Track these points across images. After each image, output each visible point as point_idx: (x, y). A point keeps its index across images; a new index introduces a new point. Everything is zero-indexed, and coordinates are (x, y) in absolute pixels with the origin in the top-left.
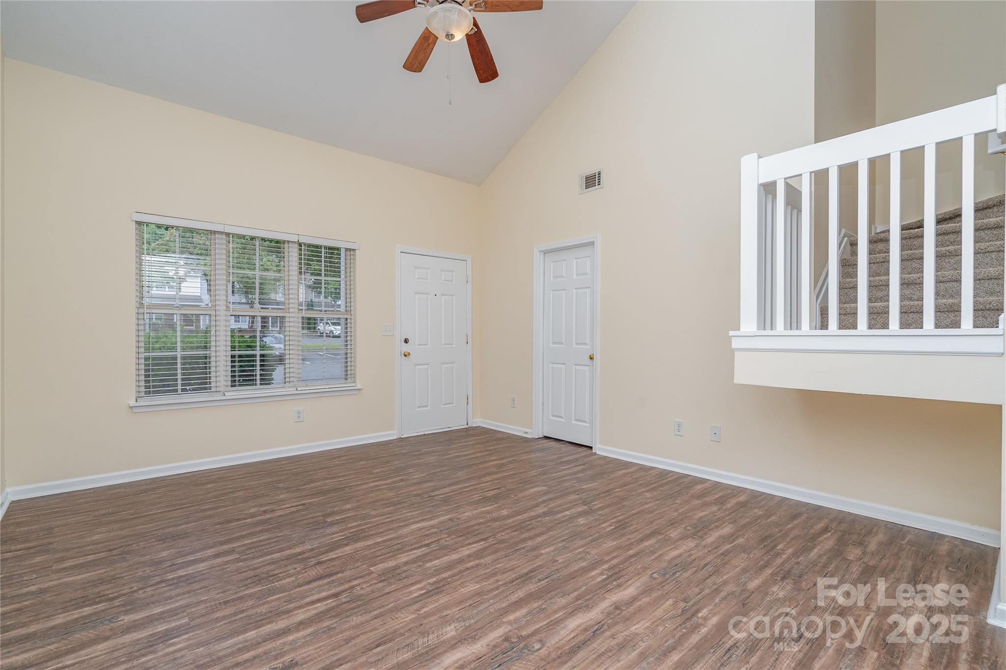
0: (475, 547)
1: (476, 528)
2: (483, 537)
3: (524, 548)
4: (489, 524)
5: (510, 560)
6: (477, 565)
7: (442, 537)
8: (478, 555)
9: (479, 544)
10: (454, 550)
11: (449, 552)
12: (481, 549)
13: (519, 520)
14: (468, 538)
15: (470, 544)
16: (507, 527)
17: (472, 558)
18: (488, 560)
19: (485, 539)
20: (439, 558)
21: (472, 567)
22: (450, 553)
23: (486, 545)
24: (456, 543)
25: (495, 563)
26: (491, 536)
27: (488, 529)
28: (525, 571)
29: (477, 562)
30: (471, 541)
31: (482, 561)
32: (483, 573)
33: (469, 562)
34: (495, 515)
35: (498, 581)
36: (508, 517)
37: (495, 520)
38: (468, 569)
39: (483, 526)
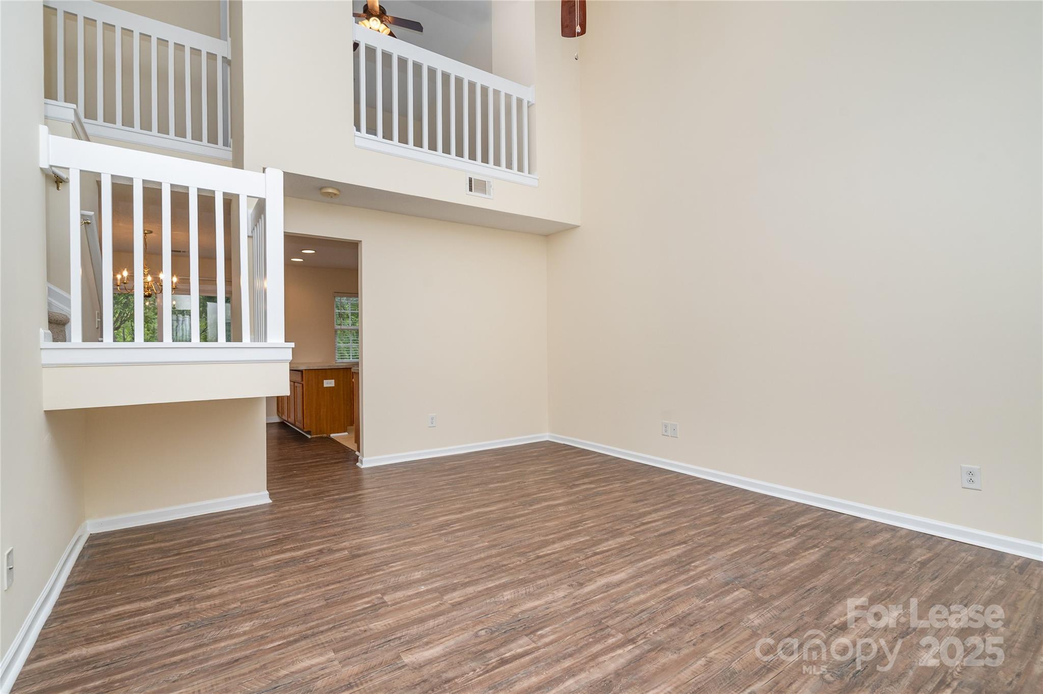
0: (549, 550)
1: (548, 572)
2: (540, 560)
3: (502, 548)
4: (532, 576)
5: (519, 538)
6: (547, 535)
7: (584, 562)
8: (545, 544)
9: (545, 553)
10: (570, 548)
11: (572, 547)
12: (544, 547)
13: (492, 580)
14: (557, 559)
15: (554, 553)
16: (511, 571)
17: (551, 540)
18: (537, 539)
19: (538, 557)
20: (580, 542)
21: (551, 534)
22: (571, 545)
23: (537, 552)
24: (568, 554)
25: (532, 537)
26: (533, 560)
27: (534, 569)
28: (509, 531)
29: (547, 538)
30: (553, 556)
31: (542, 538)
32: (542, 531)
33: (553, 538)
34: (522, 591)
35: (531, 526)
36: (504, 587)
37: (523, 582)
38: (554, 533)
39: (539, 574)
